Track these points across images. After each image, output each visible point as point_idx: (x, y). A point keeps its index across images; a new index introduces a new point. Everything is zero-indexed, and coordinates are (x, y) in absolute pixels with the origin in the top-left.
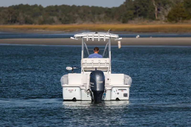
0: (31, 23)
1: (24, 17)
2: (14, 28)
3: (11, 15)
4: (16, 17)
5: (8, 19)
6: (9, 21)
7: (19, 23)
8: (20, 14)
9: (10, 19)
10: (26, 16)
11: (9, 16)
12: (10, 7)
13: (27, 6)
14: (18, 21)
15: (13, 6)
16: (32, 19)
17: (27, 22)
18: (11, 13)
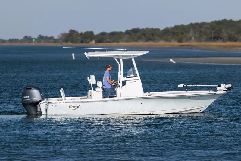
0: (235, 41)
1: (228, 33)
2: (217, 46)
3: (213, 32)
4: (219, 34)
5: (210, 36)
6: (211, 38)
7: (222, 40)
8: (223, 30)
9: (213, 36)
10: (230, 32)
11: (211, 32)
12: (212, 22)
13: (231, 21)
14: (221, 38)
15: (216, 21)
16: (236, 36)
17: (231, 39)
18: (214, 29)
